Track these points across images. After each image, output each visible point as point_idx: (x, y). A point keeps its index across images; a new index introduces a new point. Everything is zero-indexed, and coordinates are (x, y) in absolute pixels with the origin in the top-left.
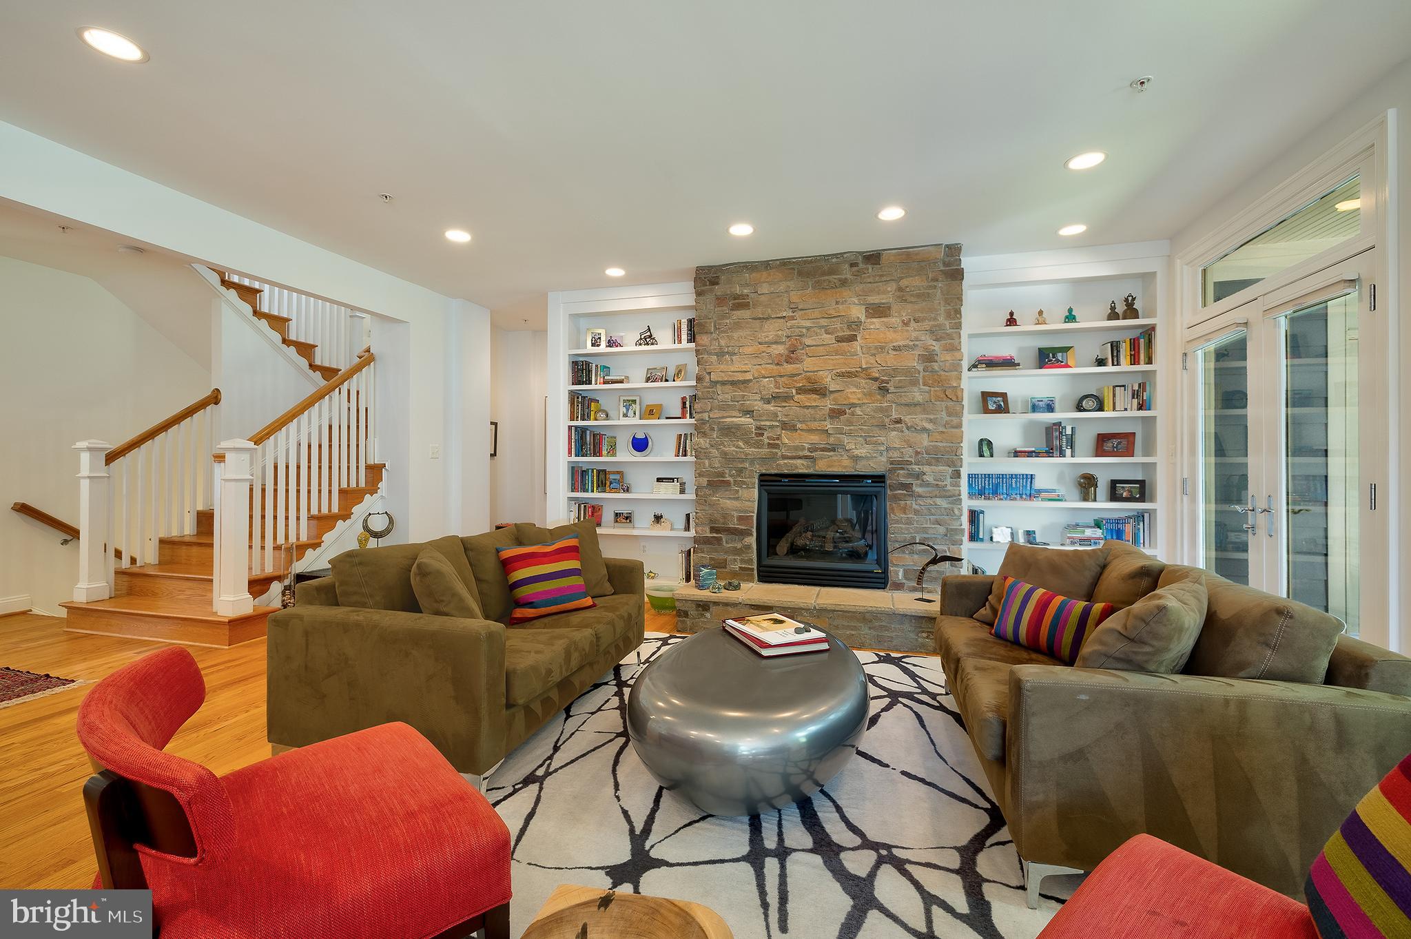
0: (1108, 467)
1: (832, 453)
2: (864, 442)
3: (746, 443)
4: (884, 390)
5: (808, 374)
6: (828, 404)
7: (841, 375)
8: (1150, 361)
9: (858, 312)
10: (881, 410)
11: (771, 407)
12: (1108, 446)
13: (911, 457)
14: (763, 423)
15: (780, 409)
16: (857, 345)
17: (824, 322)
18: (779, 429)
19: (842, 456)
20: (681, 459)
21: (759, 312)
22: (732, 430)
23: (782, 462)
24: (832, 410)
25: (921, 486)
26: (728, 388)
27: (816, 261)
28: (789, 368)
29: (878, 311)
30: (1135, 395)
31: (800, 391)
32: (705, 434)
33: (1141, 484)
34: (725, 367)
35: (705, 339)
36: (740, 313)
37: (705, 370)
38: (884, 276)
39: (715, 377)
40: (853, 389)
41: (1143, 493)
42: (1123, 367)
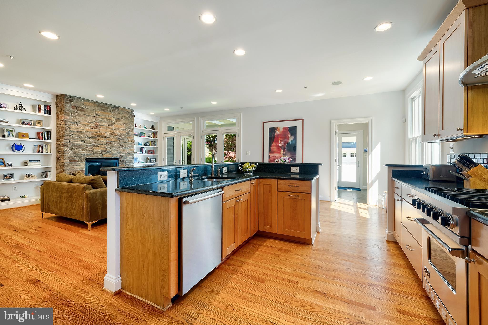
0: (151, 156)
1: (107, 153)
2: (114, 150)
3: (82, 149)
4: (119, 139)
5: (101, 132)
6: (106, 141)
7: (109, 134)
8: (156, 138)
9: (113, 119)
10: (118, 143)
11: (90, 140)
12: (150, 152)
13: (125, 154)
14: (88, 144)
15: (93, 141)
16: (113, 127)
17: (105, 120)
18: (92, 146)
19: (109, 153)
20: (40, 153)
21: (87, 113)
22: (78, 146)
23: (94, 155)
24: (107, 142)
25: (127, 160)
26: (76, 133)
27: (103, 104)
28: (96, 130)
29: (118, 120)
30: (154, 143)
31: (99, 136)
32: (67, 146)
33: (155, 159)
34: (76, 127)
35: (67, 117)
36: (79, 112)
37: (68, 127)
38: (119, 112)
39: (71, 129)
40: (113, 138)
41: (155, 161)
42: (153, 138)
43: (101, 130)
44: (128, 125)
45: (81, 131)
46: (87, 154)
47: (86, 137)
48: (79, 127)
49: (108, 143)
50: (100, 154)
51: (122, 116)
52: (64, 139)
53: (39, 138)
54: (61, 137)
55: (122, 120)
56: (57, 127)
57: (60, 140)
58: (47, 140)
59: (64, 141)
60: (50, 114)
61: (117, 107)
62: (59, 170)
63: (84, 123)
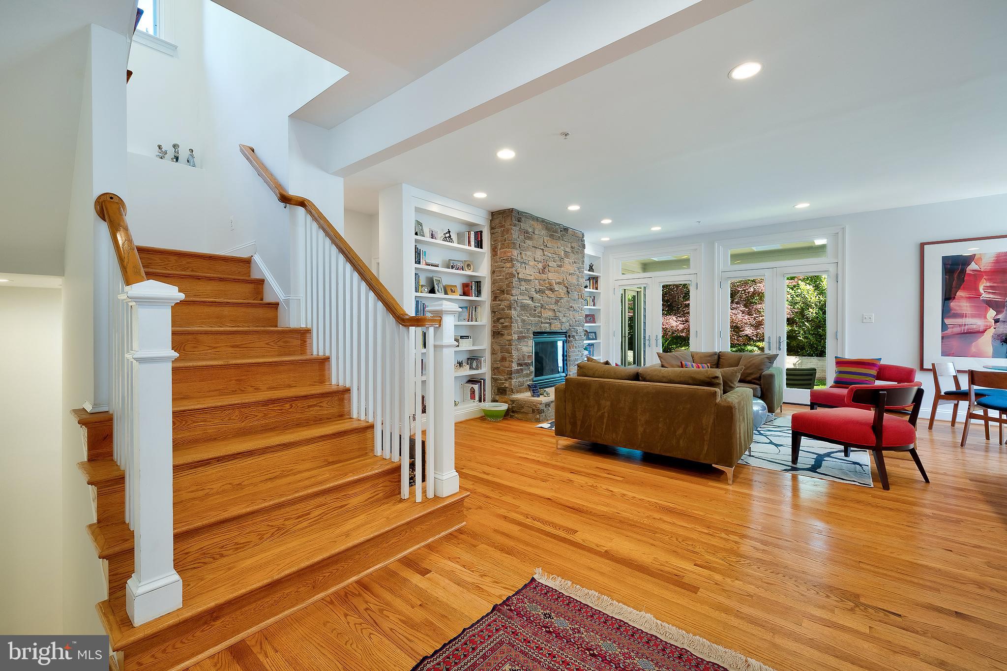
0: (589, 327)
1: (555, 321)
2: (563, 317)
3: (530, 315)
4: (568, 292)
5: (549, 280)
6: (554, 296)
7: (558, 283)
8: (597, 289)
9: (562, 254)
10: (568, 301)
11: (538, 296)
12: (588, 319)
14: (536, 304)
15: (541, 297)
16: (562, 269)
17: (554, 256)
18: (540, 308)
19: (558, 322)
20: (471, 323)
21: (535, 243)
22: (526, 307)
23: (542, 325)
24: (556, 300)
26: (524, 283)
27: (552, 224)
28: (544, 276)
29: (567, 255)
31: (547, 289)
32: (515, 309)
33: (595, 333)
34: (524, 271)
35: (515, 253)
36: (528, 242)
37: (516, 271)
38: (568, 240)
39: (520, 276)
40: (561, 290)
41: (596, 337)
42: (591, 290)
43: (551, 276)
44: (578, 266)
45: (529, 278)
46: (536, 324)
47: (534, 290)
48: (528, 272)
49: (557, 302)
50: (549, 323)
51: (572, 247)
52: (512, 295)
53: (465, 294)
54: (503, 292)
55: (571, 254)
56: (493, 272)
57: (500, 298)
58: (478, 297)
59: (512, 298)
60: (481, 248)
61: (566, 229)
62: (500, 355)
63: (532, 263)
